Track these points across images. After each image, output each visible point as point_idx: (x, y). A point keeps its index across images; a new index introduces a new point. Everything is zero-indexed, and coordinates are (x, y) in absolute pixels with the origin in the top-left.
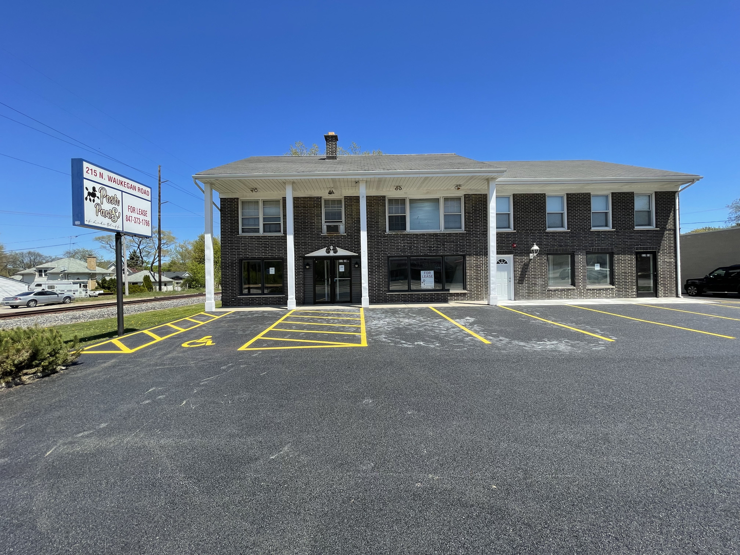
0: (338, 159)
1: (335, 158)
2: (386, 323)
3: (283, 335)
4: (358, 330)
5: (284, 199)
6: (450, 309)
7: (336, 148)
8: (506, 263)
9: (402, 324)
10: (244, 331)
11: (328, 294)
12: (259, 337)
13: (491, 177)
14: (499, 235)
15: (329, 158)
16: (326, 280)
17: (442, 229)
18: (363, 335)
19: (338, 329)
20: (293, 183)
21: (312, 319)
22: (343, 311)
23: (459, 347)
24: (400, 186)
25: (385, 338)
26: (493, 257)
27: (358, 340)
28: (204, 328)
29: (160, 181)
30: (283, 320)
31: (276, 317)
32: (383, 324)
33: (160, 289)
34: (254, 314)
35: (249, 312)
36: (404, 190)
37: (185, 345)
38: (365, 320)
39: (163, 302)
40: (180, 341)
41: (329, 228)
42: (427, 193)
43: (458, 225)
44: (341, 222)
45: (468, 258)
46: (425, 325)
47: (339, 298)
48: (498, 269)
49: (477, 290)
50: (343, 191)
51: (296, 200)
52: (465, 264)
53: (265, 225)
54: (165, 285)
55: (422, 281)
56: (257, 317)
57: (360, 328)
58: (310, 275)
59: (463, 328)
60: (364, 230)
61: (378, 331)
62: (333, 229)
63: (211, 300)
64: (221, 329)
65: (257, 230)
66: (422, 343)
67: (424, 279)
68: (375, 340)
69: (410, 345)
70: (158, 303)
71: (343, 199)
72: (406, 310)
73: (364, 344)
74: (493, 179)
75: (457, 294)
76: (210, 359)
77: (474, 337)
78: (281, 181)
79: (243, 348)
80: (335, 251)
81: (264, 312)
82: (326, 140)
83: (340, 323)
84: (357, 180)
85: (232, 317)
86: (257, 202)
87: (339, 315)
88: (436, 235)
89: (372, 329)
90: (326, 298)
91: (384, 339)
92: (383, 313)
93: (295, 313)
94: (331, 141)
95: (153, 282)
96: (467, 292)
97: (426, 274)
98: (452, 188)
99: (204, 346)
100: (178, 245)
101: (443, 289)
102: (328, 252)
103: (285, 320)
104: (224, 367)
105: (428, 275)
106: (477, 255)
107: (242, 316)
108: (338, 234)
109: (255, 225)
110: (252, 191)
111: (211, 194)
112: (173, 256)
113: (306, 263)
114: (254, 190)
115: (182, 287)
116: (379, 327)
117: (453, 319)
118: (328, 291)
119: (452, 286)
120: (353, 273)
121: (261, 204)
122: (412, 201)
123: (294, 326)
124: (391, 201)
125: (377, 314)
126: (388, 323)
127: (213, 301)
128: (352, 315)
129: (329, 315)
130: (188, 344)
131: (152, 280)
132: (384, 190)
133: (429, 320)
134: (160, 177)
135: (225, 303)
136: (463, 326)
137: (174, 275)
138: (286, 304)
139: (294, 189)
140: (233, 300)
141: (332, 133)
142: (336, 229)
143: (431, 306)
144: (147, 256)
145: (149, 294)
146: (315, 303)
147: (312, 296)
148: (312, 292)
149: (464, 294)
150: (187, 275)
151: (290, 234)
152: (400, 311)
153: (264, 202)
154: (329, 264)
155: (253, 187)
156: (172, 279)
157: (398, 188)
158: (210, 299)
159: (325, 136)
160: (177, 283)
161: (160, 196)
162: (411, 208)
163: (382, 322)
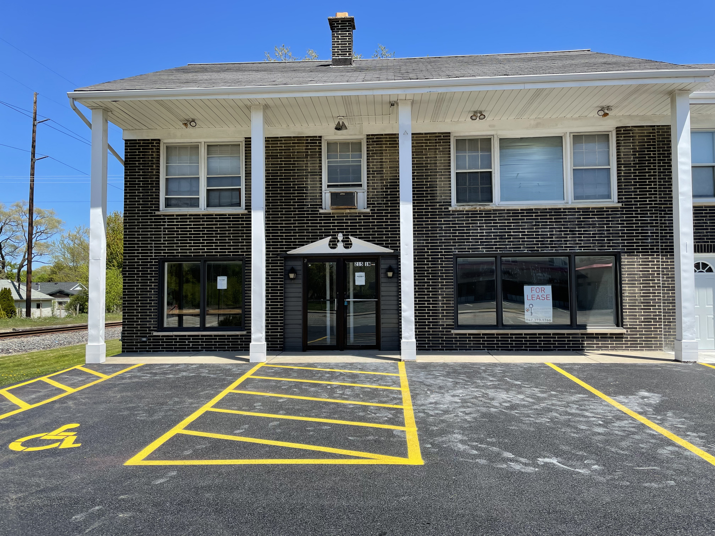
0: (354, 65)
1: (348, 62)
2: (457, 399)
3: (232, 424)
4: (397, 418)
5: (248, 141)
6: (595, 370)
7: (351, 42)
8: (710, 270)
9: (495, 403)
10: (151, 412)
11: (332, 327)
12: (179, 429)
13: (680, 87)
14: (698, 211)
15: (336, 62)
16: (328, 303)
17: (568, 200)
18: (411, 432)
19: (352, 414)
20: (266, 107)
21: (297, 385)
22: (363, 367)
23: (651, 476)
24: (481, 113)
25: (462, 442)
26: (685, 257)
27: (399, 447)
28: (70, 403)
29: (35, 119)
30: (237, 388)
31: (224, 380)
32: (451, 403)
33: (28, 314)
34: (180, 371)
35: (173, 365)
36: (489, 119)
37: (16, 446)
38: (411, 391)
39: (24, 339)
40: (9, 434)
41: (336, 199)
42: (537, 125)
43: (602, 190)
44: (361, 185)
45: (625, 259)
46: (549, 410)
47: (355, 337)
48: (699, 284)
49: (648, 328)
50: (365, 124)
51: (271, 142)
52: (620, 271)
53: (212, 193)
54: (38, 306)
55: (526, 306)
56: (186, 378)
57: (400, 411)
58: (296, 291)
59: (642, 419)
60: (406, 201)
61: (443, 421)
62: (343, 200)
63: (98, 341)
64: (104, 406)
65: (195, 203)
66: (554, 461)
67: (531, 302)
68: (438, 446)
69: (525, 464)
70: (16, 340)
71: (365, 140)
72: (498, 370)
73: (415, 458)
74: (684, 91)
75: (604, 336)
76: (56, 488)
77: (680, 447)
78: (240, 104)
79: (138, 460)
80: (348, 245)
81: (202, 366)
82: (332, 28)
83: (356, 396)
84: (393, 99)
85: (135, 377)
86: (195, 148)
87: (354, 377)
88: (557, 212)
89: (428, 415)
90: (328, 337)
91: (460, 446)
92: (448, 375)
93: (263, 371)
94: (343, 29)
95: (17, 301)
96: (624, 331)
97: (534, 292)
98: (591, 115)
99: (56, 449)
100: (66, 235)
101: (573, 325)
102: (333, 245)
103: (242, 386)
104: (79, 517)
105: (540, 294)
106: (645, 252)
107: (155, 374)
108: (353, 211)
109: (191, 193)
110: (185, 124)
111: (105, 131)
112: (57, 254)
113: (288, 268)
114: (189, 122)
115: (67, 309)
116: (446, 412)
117: (609, 394)
118: (331, 321)
119: (592, 319)
120: (382, 289)
121: (203, 151)
122: (505, 143)
123: (258, 401)
124: (461, 142)
125: (436, 377)
126: (464, 401)
127: (102, 343)
128: (382, 378)
129: (333, 376)
130: (23, 444)
131: (15, 296)
132: (448, 120)
133: (555, 396)
134: (35, 113)
135: (130, 347)
136: (640, 413)
137: (54, 288)
138: (246, 349)
139: (267, 121)
140: (144, 339)
141: (341, 15)
142: (349, 199)
143: (549, 360)
144: (11, 254)
145: (6, 322)
146: (306, 348)
147: (301, 335)
148: (301, 327)
149: (619, 336)
150: (79, 288)
151: (258, 209)
152: (485, 371)
153: (210, 147)
154: (335, 268)
155: (187, 118)
156: (50, 295)
157: (478, 115)
158: (96, 339)
159: (329, 20)
160: (60, 303)
161: (34, 147)
162: (502, 157)
163: (448, 398)
